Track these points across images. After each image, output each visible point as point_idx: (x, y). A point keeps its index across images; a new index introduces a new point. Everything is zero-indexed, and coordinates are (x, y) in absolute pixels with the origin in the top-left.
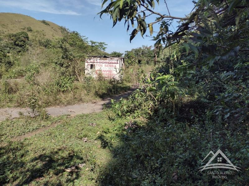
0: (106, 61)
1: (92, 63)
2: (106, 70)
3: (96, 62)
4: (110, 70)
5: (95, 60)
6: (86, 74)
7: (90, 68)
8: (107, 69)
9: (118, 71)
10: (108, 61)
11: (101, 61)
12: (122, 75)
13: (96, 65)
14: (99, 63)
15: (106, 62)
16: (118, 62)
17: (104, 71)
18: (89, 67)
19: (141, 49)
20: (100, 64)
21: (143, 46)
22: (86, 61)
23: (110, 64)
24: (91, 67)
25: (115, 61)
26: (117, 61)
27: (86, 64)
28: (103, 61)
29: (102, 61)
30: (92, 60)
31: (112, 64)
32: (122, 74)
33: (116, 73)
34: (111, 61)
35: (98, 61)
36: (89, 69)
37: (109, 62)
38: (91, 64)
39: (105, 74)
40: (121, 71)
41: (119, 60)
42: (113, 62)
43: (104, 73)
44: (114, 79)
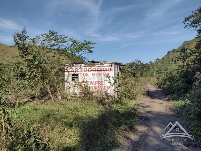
0: (95, 67)
1: (74, 72)
2: (95, 81)
3: (80, 70)
4: (100, 80)
5: (78, 68)
6: (65, 89)
7: (71, 79)
8: (96, 79)
9: (113, 82)
10: (97, 68)
11: (87, 68)
12: (118, 88)
13: (79, 75)
14: (84, 72)
15: (94, 69)
16: (113, 68)
17: (92, 83)
18: (71, 77)
19: (134, 63)
20: (86, 72)
21: (136, 60)
22: (66, 70)
23: (100, 72)
24: (73, 77)
25: (108, 67)
26: (110, 67)
27: (66, 74)
28: (90, 67)
29: (89, 69)
30: (74, 68)
31: (103, 71)
32: (119, 86)
33: (109, 85)
34: (101, 68)
35: (83, 68)
36: (70, 81)
37: (99, 69)
38: (72, 73)
39: (93, 88)
40: (117, 81)
41: (113, 65)
42: (105, 68)
43: (91, 85)
44: (107, 94)
